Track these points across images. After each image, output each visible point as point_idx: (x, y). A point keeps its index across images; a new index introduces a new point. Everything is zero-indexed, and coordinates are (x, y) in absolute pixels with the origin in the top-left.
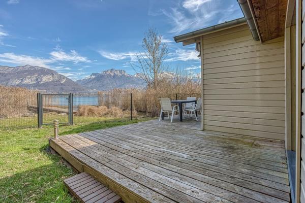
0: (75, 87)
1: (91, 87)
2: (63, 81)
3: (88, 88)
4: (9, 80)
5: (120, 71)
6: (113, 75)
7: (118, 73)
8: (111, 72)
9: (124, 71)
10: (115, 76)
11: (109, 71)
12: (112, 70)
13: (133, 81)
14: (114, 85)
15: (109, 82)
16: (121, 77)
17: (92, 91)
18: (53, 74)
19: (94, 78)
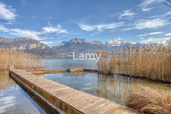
0: (51, 51)
1: (62, 51)
2: (43, 48)
3: (59, 52)
4: (10, 47)
5: (82, 40)
6: (76, 42)
7: (80, 41)
8: (75, 40)
9: (84, 39)
10: (78, 43)
11: (74, 40)
12: (76, 39)
13: (91, 47)
14: (77, 50)
15: (74, 48)
16: (82, 44)
17: (62, 54)
18: (37, 43)
19: (64, 45)
